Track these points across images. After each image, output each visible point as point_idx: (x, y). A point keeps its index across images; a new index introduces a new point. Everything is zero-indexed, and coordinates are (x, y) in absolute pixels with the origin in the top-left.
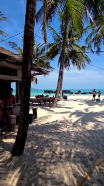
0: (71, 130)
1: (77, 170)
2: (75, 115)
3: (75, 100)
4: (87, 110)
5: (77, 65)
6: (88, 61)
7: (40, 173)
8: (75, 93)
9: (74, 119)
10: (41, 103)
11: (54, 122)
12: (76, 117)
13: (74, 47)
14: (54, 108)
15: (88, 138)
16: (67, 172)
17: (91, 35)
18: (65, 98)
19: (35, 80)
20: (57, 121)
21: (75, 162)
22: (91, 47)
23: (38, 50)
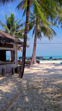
5: (47, 36)
18: (38, 62)
23: (17, 25)
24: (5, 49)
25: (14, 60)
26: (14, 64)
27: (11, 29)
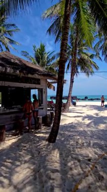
0: (86, 129)
1: (96, 151)
2: (87, 119)
3: (84, 106)
4: (97, 114)
5: (85, 72)
6: (97, 68)
7: (72, 152)
8: (82, 100)
9: (87, 121)
10: (53, 108)
11: (70, 124)
12: (88, 120)
13: (83, 55)
14: (66, 112)
15: (102, 135)
16: (90, 152)
17: (98, 44)
18: (74, 104)
19: (53, 88)
20: (72, 123)
21: (94, 148)
22: (99, 54)
23: (48, 57)
24: (27, 85)
25: (42, 103)
26: (42, 110)
27: (41, 63)
